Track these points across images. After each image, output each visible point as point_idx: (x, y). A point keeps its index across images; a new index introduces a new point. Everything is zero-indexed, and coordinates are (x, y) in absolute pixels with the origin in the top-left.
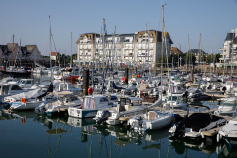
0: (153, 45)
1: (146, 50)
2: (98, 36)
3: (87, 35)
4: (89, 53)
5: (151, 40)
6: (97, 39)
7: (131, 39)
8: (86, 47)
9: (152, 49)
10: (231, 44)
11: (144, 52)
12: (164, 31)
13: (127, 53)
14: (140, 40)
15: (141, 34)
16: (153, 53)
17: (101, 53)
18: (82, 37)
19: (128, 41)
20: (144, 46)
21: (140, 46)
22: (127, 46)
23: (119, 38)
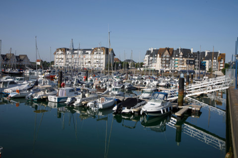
0: (103, 57)
1: (99, 59)
2: (68, 50)
3: (61, 49)
4: (62, 61)
5: (102, 53)
6: (68, 52)
7: (89, 52)
8: (60, 57)
9: (103, 59)
10: (149, 57)
11: (98, 60)
12: (110, 48)
13: (87, 61)
14: (95, 53)
15: (96, 49)
16: (103, 61)
17: (70, 61)
18: (58, 50)
19: (88, 53)
20: (98, 56)
21: (95, 57)
22: (87, 56)
23: (82, 52)
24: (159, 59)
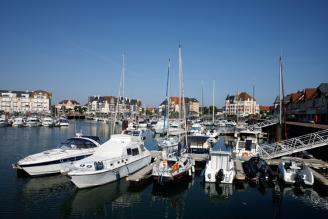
0: (48, 100)
1: (42, 103)
7: (27, 95)
9: (46, 103)
11: (39, 104)
13: (24, 105)
14: (36, 97)
16: (48, 105)
19: (24, 96)
20: (39, 100)
21: (36, 100)
22: (23, 100)
23: (15, 95)
24: (107, 105)
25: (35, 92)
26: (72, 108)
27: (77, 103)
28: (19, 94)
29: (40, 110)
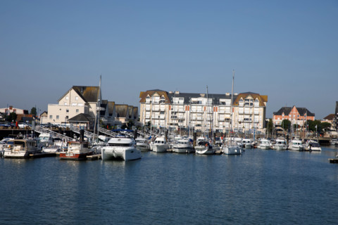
0: (262, 109)
1: (251, 115)
2: (175, 95)
3: (158, 92)
4: (162, 116)
6: (176, 100)
7: (228, 102)
8: (157, 108)
9: (258, 115)
11: (247, 117)
13: (222, 117)
14: (241, 104)
15: (245, 95)
16: (260, 118)
18: (151, 93)
19: (224, 103)
20: (247, 110)
21: (241, 110)
22: (222, 109)
23: (211, 100)
25: (241, 94)
26: (301, 123)
27: (310, 114)
28: (216, 100)
29: (247, 127)
